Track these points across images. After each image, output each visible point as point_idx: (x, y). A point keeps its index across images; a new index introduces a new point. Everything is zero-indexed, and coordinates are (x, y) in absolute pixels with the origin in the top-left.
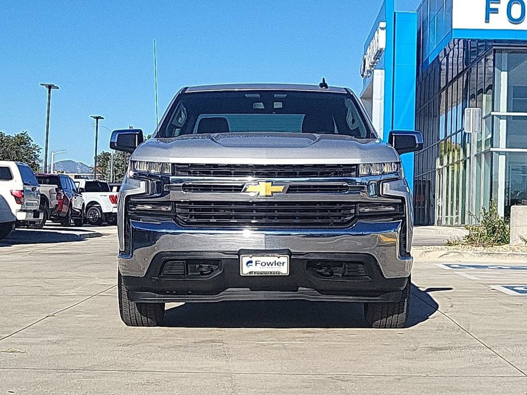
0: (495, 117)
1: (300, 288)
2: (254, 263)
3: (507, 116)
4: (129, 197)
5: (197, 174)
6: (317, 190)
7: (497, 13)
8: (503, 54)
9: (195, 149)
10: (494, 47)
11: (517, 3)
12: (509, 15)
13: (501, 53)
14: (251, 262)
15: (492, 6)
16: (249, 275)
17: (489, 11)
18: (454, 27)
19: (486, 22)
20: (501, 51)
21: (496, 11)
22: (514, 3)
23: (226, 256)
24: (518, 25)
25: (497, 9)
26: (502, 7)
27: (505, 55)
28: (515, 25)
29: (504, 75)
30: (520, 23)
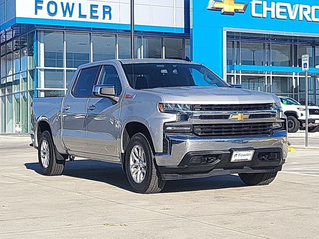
0: (38, 70)
1: (244, 167)
2: (238, 155)
3: (45, 69)
4: (165, 123)
5: (204, 110)
6: (258, 117)
7: (42, 9)
8: (41, 33)
9: (200, 97)
10: (37, 29)
11: (52, 4)
12: (48, 11)
13: (40, 32)
14: (237, 155)
15: (39, 5)
16: (234, 161)
17: (37, 8)
18: (17, 16)
19: (35, 14)
20: (40, 31)
21: (41, 8)
22: (51, 4)
23: (224, 152)
24: (53, 17)
25: (41, 7)
26: (44, 6)
27: (42, 33)
28: (52, 17)
29: (42, 45)
30: (54, 16)
